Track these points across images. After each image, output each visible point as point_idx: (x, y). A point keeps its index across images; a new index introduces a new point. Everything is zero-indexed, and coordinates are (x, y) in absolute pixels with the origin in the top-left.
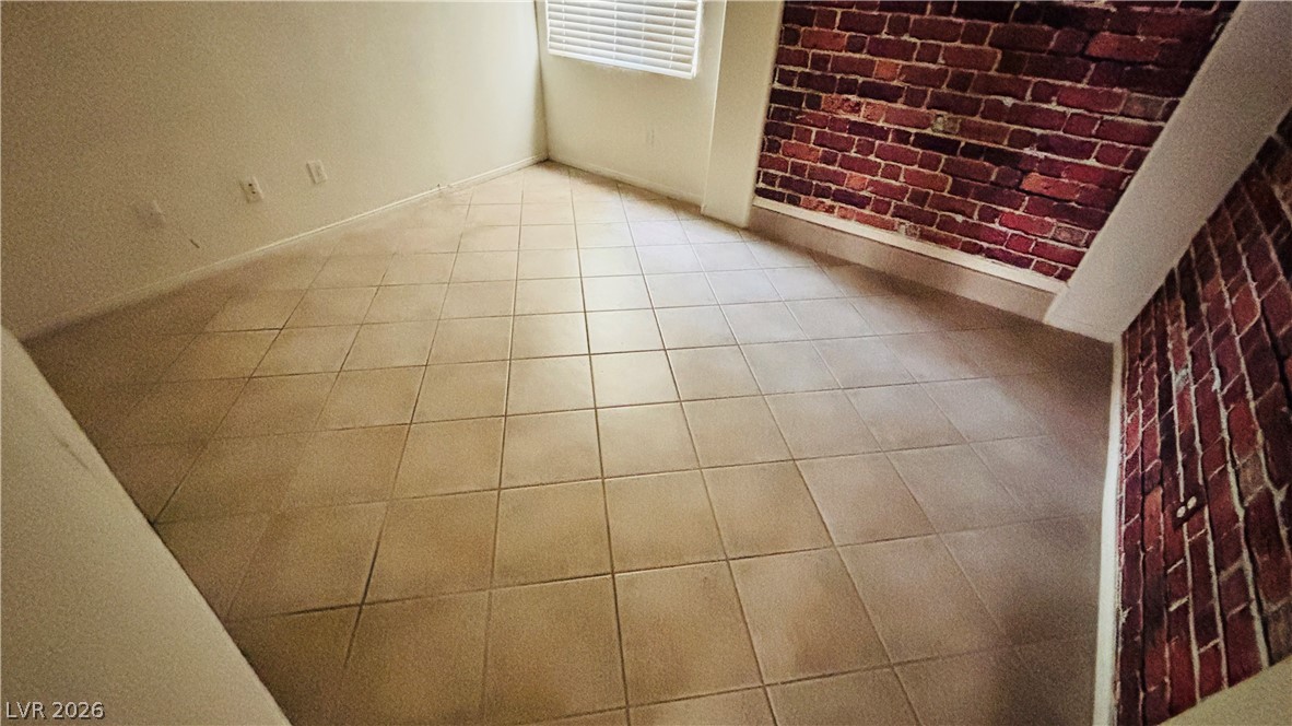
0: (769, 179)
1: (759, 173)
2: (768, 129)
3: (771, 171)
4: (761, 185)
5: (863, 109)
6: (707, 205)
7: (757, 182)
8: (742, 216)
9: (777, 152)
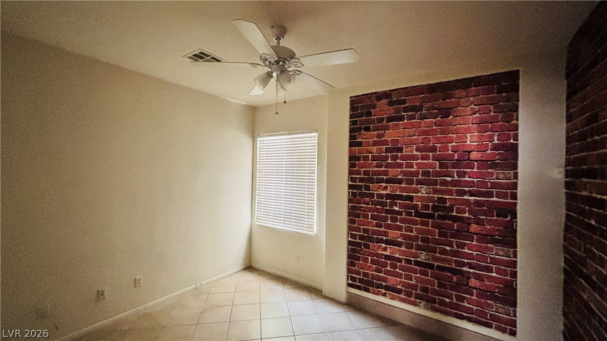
0: (353, 279)
1: (348, 276)
2: (349, 257)
3: (354, 275)
4: (350, 282)
5: (388, 250)
6: (326, 291)
7: (348, 280)
8: (343, 297)
9: (355, 267)
